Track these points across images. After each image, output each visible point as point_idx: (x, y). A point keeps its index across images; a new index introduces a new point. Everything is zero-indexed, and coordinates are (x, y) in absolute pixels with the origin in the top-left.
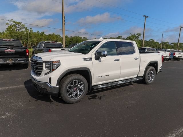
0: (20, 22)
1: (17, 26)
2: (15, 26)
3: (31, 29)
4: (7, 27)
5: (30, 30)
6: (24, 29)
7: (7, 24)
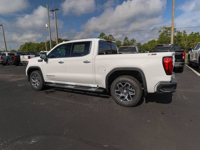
1: (169, 31)
2: (166, 32)
3: (184, 31)
4: (160, 34)
6: (177, 33)
7: (160, 31)
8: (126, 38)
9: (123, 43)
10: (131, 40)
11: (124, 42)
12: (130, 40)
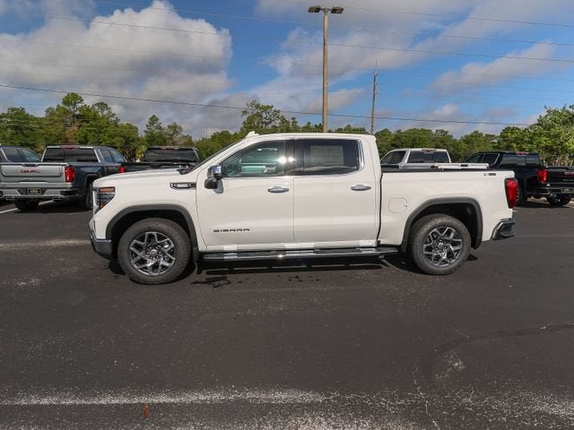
0: (270, 105)
1: (264, 115)
2: (259, 115)
3: (293, 119)
4: (245, 118)
5: (291, 121)
6: (279, 121)
7: (245, 112)
8: (154, 120)
9: (145, 131)
10: (169, 127)
11: (146, 129)
12: (164, 125)
